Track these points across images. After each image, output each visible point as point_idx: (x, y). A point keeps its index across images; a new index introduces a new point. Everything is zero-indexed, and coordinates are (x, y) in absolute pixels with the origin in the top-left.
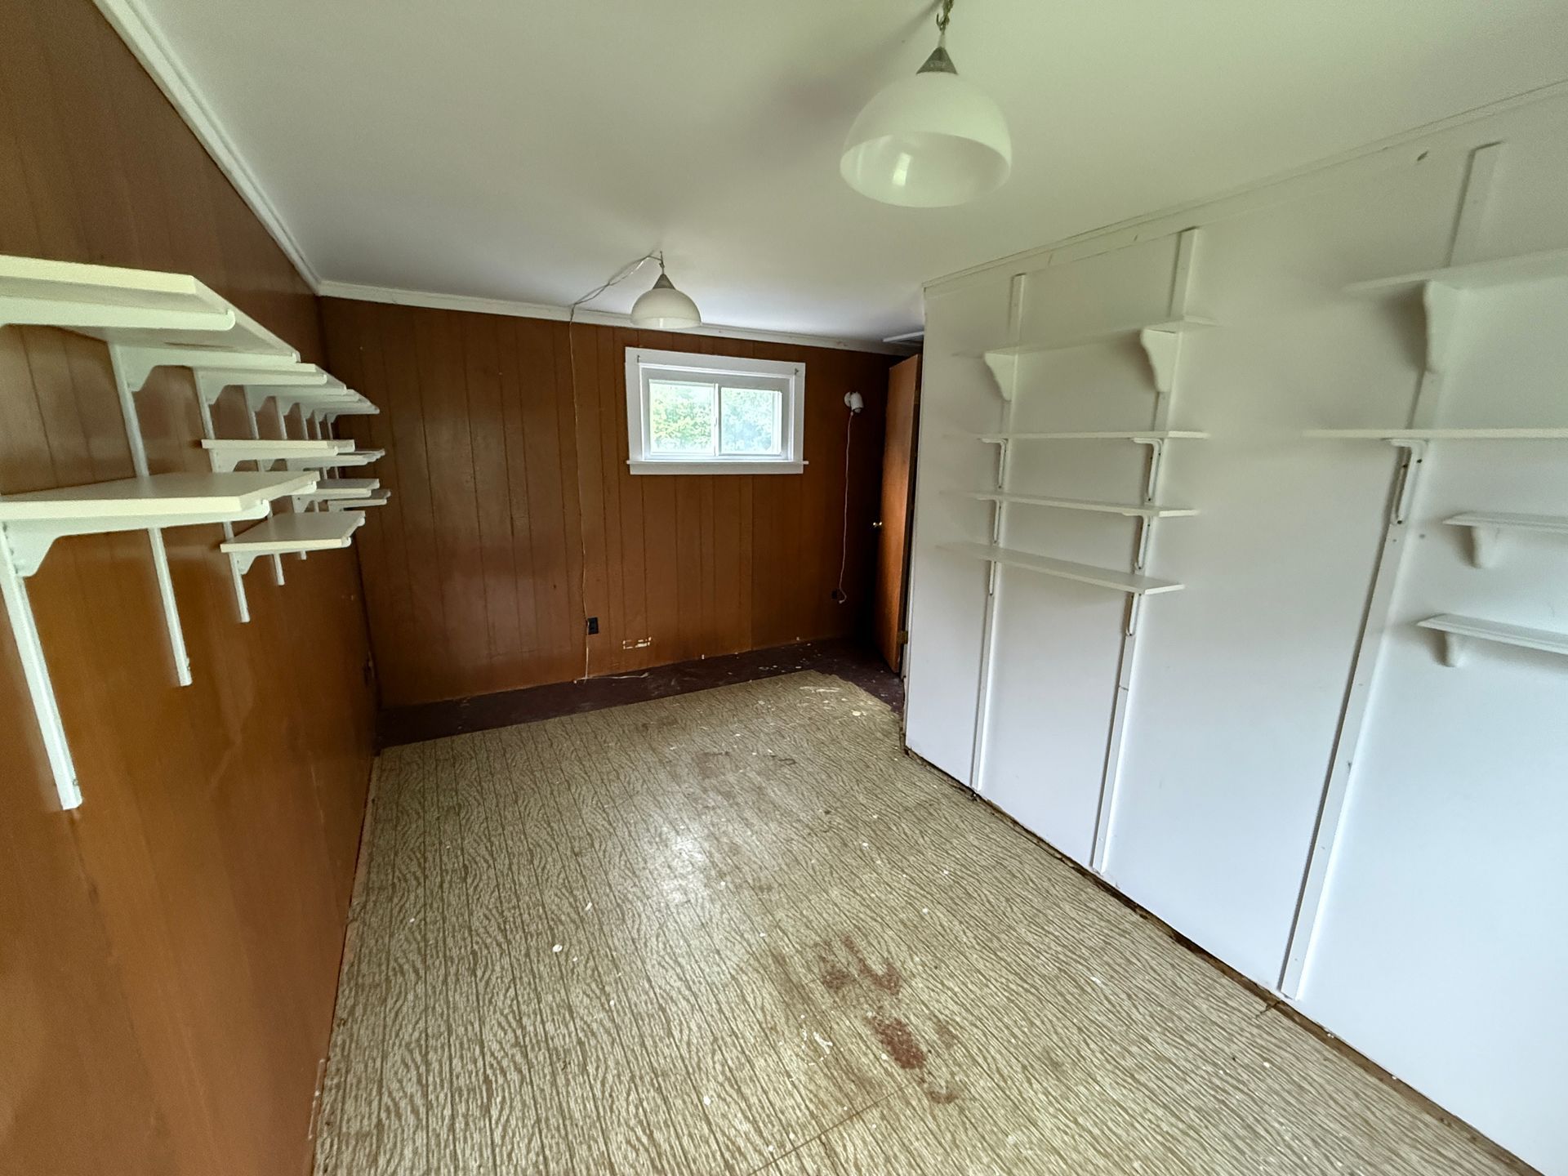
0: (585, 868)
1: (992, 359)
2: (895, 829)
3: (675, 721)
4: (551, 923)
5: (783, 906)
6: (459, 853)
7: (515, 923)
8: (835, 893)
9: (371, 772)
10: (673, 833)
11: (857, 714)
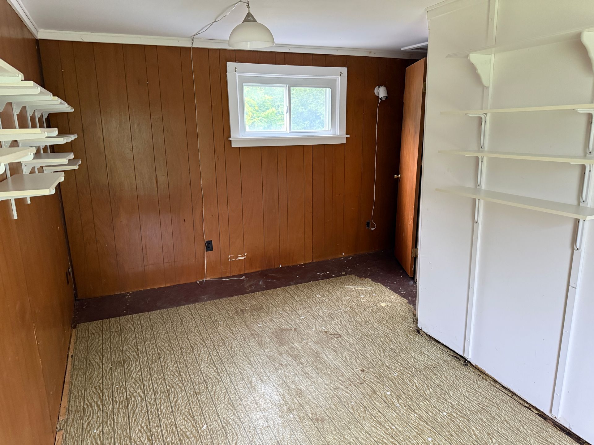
0: (202, 402)
1: (474, 58)
2: (409, 383)
3: (262, 308)
4: (181, 437)
5: (331, 432)
6: (124, 391)
7: (158, 436)
8: (367, 424)
9: (71, 337)
10: (259, 382)
11: (383, 304)
